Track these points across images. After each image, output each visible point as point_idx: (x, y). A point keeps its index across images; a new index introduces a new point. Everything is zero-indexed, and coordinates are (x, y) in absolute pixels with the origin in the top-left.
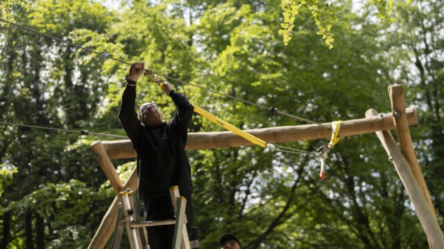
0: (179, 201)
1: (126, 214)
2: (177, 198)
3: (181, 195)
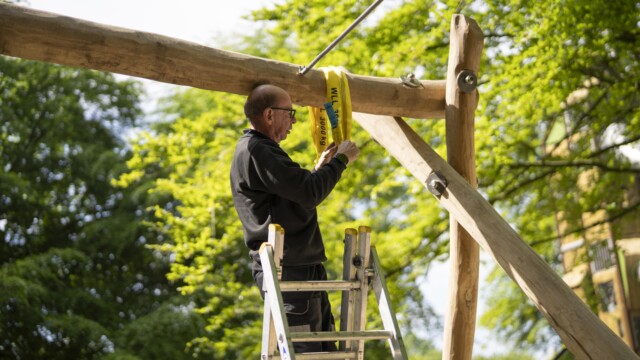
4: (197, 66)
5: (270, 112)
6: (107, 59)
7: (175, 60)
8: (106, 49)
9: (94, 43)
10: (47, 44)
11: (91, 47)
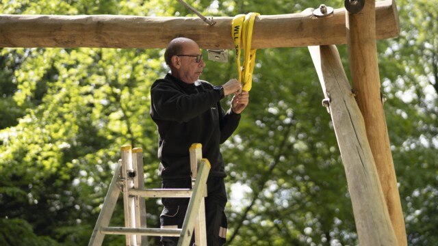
0: (199, 165)
1: (125, 175)
2: (199, 160)
3: (204, 157)
4: (125, 33)
5: (177, 59)
6: (66, 40)
7: (108, 32)
8: (63, 33)
9: (55, 30)
10: (29, 36)
11: (55, 33)
